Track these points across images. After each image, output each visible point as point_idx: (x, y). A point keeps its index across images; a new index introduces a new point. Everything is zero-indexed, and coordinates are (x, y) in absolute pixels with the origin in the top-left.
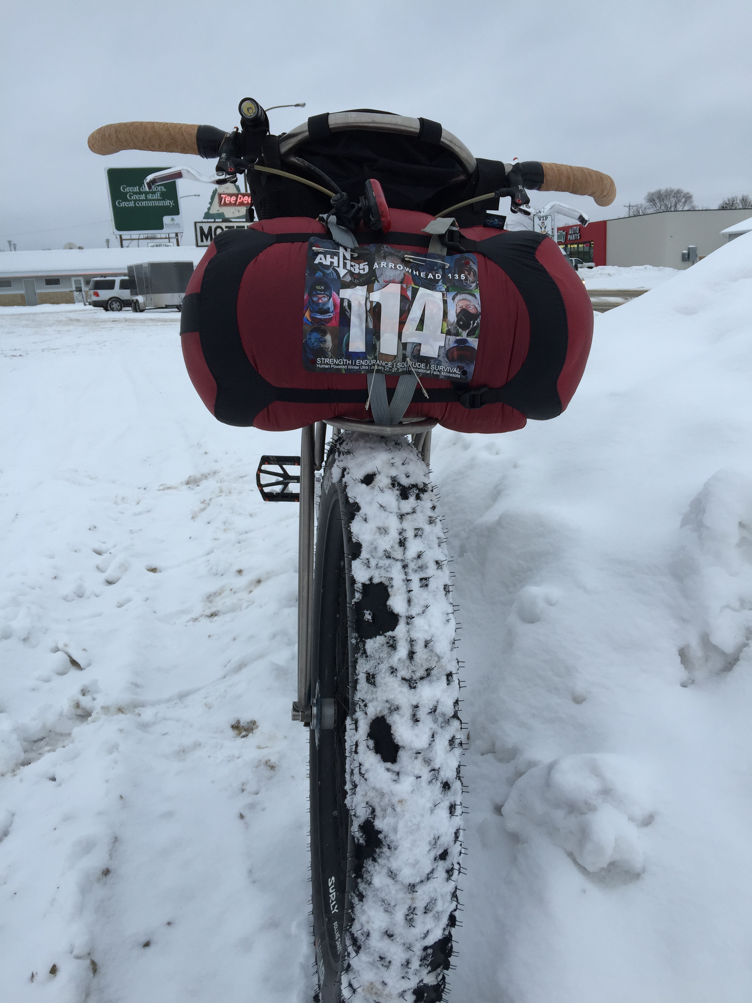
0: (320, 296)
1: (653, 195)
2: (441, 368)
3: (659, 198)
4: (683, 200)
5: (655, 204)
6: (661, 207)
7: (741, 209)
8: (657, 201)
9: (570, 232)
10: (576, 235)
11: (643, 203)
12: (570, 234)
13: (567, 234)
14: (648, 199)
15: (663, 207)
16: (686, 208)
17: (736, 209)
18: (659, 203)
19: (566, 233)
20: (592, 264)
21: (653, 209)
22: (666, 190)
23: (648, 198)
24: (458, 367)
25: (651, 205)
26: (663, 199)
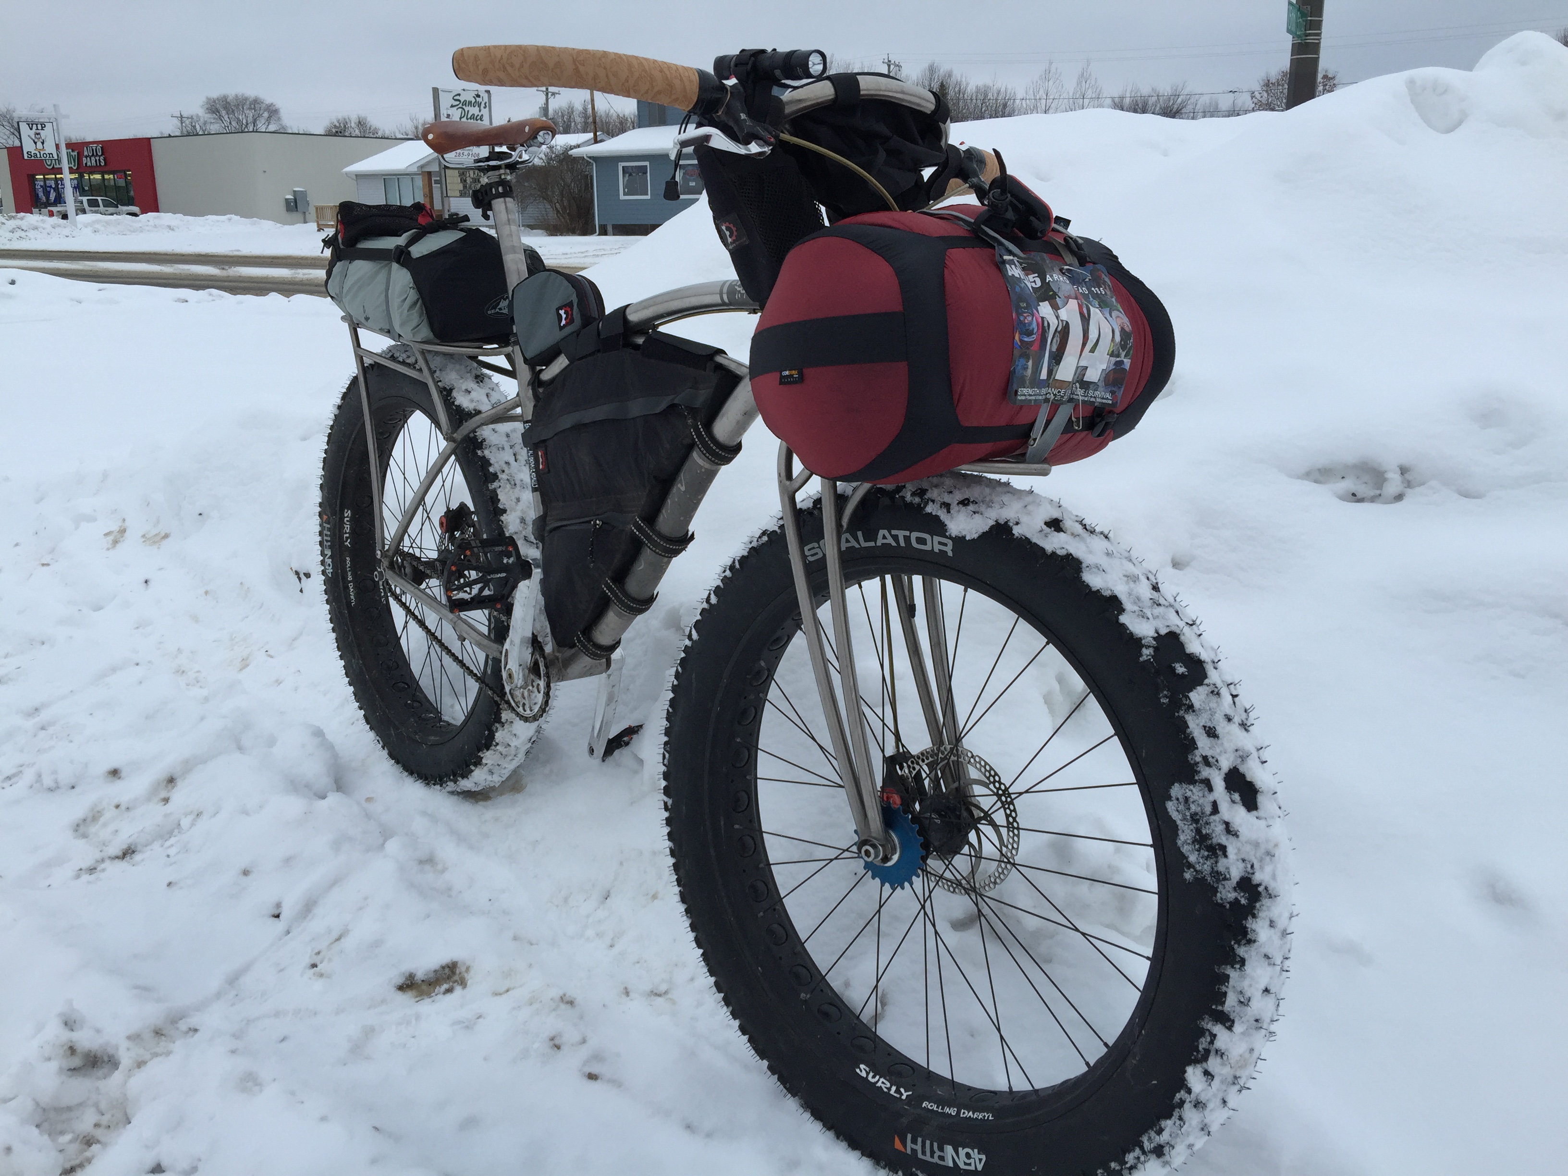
0: (1025, 315)
1: (214, 101)
2: (1097, 393)
3: (225, 108)
4: (266, 115)
5: (221, 118)
6: (230, 123)
7: (358, 137)
8: (223, 113)
9: (86, 153)
10: (97, 158)
11: (200, 114)
12: (86, 157)
13: (80, 156)
14: (207, 109)
15: (234, 123)
16: (272, 128)
17: (351, 137)
18: (227, 116)
19: (78, 153)
20: (135, 209)
21: (218, 125)
22: (236, 95)
23: (207, 106)
24: (1111, 392)
25: (214, 119)
26: (233, 111)
